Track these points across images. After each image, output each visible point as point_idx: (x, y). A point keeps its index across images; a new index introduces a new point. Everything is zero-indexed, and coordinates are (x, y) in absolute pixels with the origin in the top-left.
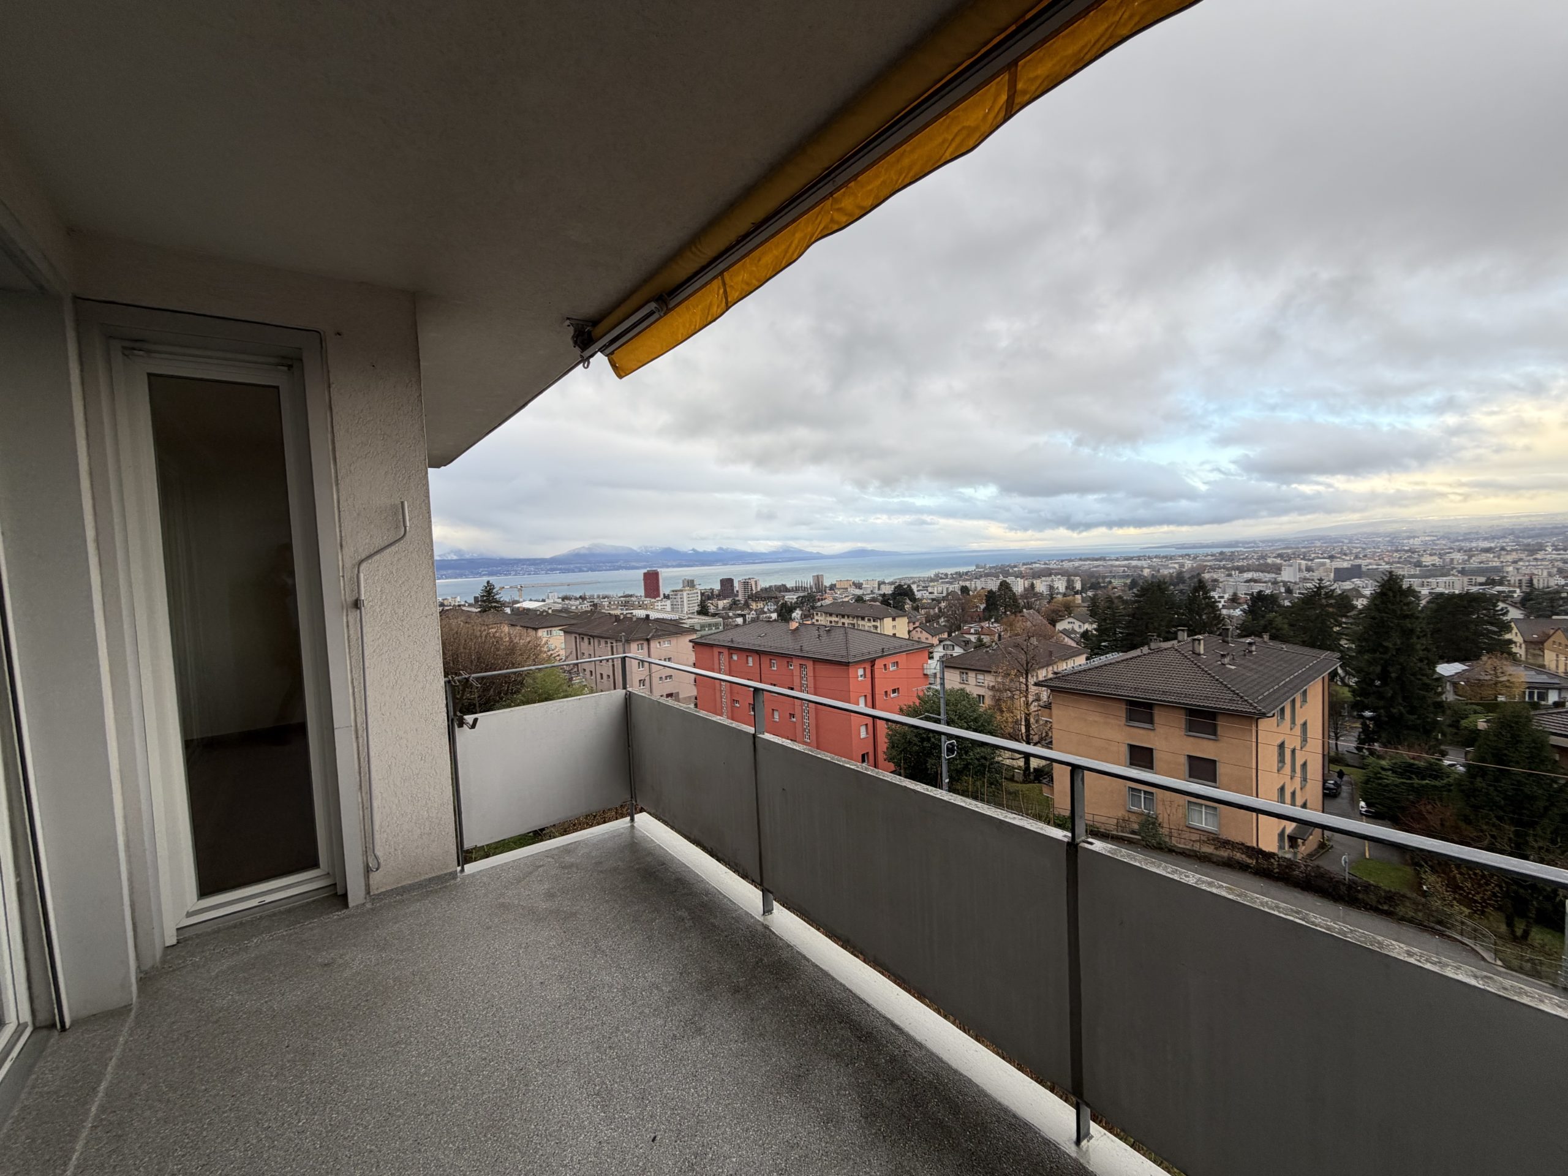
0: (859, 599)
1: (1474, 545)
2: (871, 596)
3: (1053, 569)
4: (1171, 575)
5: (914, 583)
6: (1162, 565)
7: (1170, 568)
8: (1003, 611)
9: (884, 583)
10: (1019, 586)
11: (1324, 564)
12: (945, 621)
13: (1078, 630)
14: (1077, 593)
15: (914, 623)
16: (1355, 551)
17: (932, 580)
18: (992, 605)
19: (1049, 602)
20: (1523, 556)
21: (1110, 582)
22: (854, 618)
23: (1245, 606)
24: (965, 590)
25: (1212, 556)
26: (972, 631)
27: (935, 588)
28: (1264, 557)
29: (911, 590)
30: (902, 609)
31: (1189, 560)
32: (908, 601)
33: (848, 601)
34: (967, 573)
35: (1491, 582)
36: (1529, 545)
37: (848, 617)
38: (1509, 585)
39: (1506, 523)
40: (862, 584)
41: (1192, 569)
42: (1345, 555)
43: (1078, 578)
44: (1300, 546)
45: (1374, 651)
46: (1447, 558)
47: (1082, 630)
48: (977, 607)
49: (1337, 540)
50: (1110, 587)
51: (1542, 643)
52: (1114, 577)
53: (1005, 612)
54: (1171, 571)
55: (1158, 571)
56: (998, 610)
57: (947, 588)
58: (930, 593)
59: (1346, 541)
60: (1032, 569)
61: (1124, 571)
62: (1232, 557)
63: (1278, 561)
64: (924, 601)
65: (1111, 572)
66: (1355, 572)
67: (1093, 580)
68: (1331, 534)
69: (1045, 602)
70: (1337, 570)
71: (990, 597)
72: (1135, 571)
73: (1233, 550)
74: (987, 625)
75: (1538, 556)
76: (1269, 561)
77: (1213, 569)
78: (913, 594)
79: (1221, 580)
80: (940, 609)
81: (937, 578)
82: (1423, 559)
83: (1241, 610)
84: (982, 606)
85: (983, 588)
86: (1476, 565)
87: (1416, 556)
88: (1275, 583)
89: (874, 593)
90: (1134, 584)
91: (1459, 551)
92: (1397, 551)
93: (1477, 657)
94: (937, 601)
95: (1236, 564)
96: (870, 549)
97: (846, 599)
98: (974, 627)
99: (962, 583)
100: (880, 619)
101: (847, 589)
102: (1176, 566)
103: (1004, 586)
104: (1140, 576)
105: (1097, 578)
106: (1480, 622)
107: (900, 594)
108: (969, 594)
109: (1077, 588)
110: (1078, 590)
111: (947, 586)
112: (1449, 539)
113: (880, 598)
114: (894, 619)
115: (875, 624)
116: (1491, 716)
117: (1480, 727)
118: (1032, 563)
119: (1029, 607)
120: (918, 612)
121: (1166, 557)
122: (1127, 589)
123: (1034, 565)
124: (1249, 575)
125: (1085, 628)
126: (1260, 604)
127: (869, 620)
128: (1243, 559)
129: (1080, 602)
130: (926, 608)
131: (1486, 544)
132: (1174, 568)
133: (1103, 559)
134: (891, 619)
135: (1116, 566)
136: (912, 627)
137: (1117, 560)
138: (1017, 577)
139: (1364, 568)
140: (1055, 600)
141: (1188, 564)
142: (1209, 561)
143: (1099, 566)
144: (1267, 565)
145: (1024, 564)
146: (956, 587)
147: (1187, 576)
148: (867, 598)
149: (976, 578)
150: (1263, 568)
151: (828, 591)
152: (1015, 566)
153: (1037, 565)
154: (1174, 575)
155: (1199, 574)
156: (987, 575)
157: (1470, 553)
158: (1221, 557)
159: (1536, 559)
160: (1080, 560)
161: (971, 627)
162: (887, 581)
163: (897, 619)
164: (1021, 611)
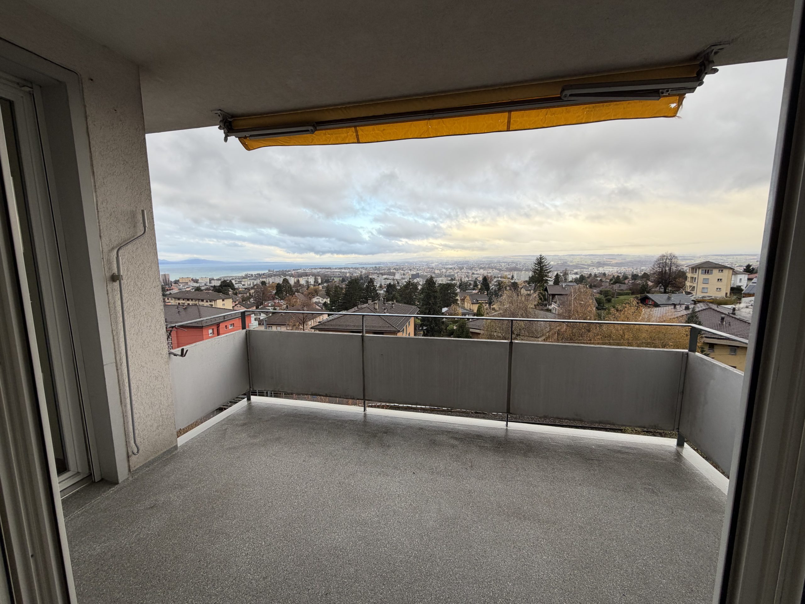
0: (198, 289)
1: (448, 266)
2: (205, 287)
3: (308, 273)
4: (357, 276)
5: (233, 279)
6: (354, 272)
7: (357, 273)
8: (285, 294)
9: (213, 279)
10: (292, 281)
11: (408, 272)
12: (254, 300)
13: (321, 301)
14: (319, 284)
15: (235, 302)
16: (417, 268)
17: (244, 278)
18: (279, 291)
19: (307, 289)
20: (459, 271)
21: (333, 279)
22: (196, 300)
23: (385, 289)
24: (263, 283)
25: (372, 268)
26: (270, 305)
27: (246, 282)
28: (390, 269)
29: (232, 284)
30: (228, 294)
31: (364, 270)
32: (230, 290)
33: (190, 290)
34: (264, 274)
35: (452, 280)
36: (460, 267)
37: (192, 300)
38: (456, 281)
39: (455, 260)
40: (198, 280)
41: (365, 274)
42: (414, 269)
43: (319, 277)
44: (401, 265)
45: (426, 305)
46: (441, 271)
47: (323, 302)
48: (271, 292)
49: (412, 263)
50: (333, 281)
51: (464, 300)
52: (335, 277)
53: (286, 294)
54: (357, 274)
55: (353, 274)
56: (282, 293)
57: (253, 283)
58: (243, 285)
59: (415, 264)
60: (297, 272)
61: (339, 274)
62: (379, 269)
63: (394, 271)
64: (240, 290)
65: (333, 275)
66: (417, 276)
67: (326, 278)
68: (410, 261)
69: (305, 289)
70: (412, 275)
71: (279, 287)
72: (343, 274)
73: (379, 266)
74: (278, 301)
75: (462, 271)
76: (391, 271)
77: (373, 274)
78: (233, 286)
79: (376, 278)
80: (250, 293)
81: (246, 277)
82: (435, 271)
83: (383, 291)
84: (274, 292)
85: (273, 282)
86: (448, 274)
87: (433, 270)
88: (393, 280)
89: (207, 286)
90: (343, 280)
91: (444, 268)
92: (429, 268)
93: (450, 306)
94: (248, 289)
95: (380, 272)
96: (203, 259)
97: (188, 289)
98: (270, 303)
99: (261, 280)
100: (214, 301)
101: (188, 283)
102: (359, 272)
103: (285, 281)
104: (345, 276)
105: (328, 277)
106: (450, 293)
107: (226, 286)
108: (266, 285)
109: (319, 282)
110: (320, 283)
111: (253, 281)
112: (442, 264)
113: (212, 288)
114: (223, 300)
115: (211, 303)
116: (456, 324)
117: (454, 328)
118: (297, 270)
119: (298, 292)
120: (237, 295)
121: (355, 268)
122: (341, 282)
123: (299, 271)
124: (385, 277)
125: (325, 301)
126: (390, 287)
127: (207, 301)
128: (383, 270)
129: (321, 288)
130: (242, 294)
131: (451, 267)
132: (359, 273)
133: (330, 268)
134: (221, 300)
135: (335, 272)
136: (234, 304)
137: (336, 269)
138: (290, 276)
139: (420, 274)
140: (310, 288)
141: (364, 271)
142: (371, 270)
143: (328, 272)
144: (391, 272)
145: (294, 270)
146: (258, 282)
147: (364, 276)
148: (203, 288)
149: (269, 277)
150: (390, 274)
151: (173, 284)
152: (289, 271)
153: (300, 271)
154: (359, 276)
155: (368, 276)
156: (275, 275)
157: (447, 269)
158: (376, 269)
159: (462, 272)
160: (320, 268)
161: (269, 303)
162: (215, 279)
163: (225, 300)
164: (294, 294)
